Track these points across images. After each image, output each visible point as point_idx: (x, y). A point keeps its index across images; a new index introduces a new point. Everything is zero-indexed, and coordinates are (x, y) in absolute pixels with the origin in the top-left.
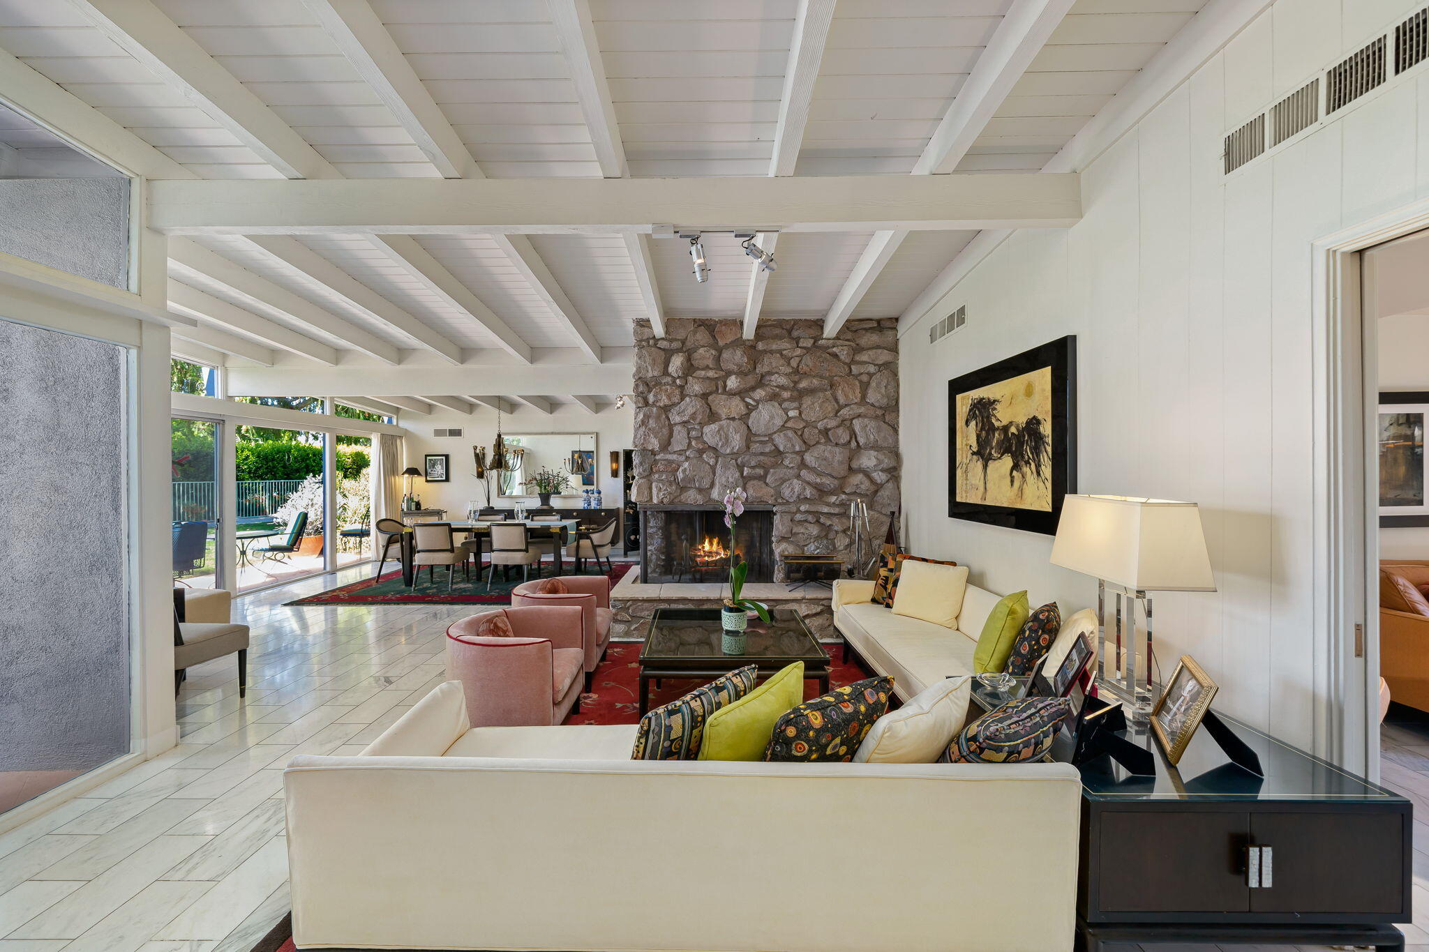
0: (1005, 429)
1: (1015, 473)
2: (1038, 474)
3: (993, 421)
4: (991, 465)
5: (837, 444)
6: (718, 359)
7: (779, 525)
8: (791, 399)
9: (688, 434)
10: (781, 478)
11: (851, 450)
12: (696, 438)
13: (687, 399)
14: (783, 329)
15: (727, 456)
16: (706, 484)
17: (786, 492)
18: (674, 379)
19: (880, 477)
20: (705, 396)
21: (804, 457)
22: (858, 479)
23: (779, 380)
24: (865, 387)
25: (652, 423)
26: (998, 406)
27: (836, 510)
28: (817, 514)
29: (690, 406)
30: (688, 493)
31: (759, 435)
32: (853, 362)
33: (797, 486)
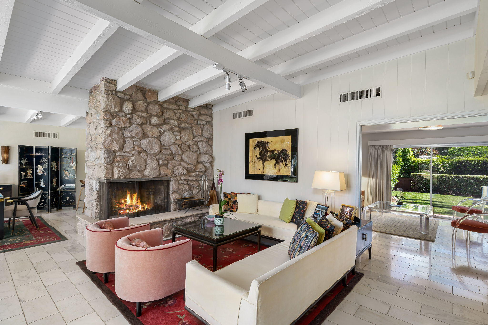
0: (273, 152)
1: (276, 165)
2: (286, 165)
3: (267, 149)
4: (266, 162)
5: (193, 152)
6: (147, 108)
7: (173, 186)
8: (178, 131)
9: (134, 143)
10: (174, 165)
11: (197, 154)
12: (137, 145)
13: (134, 125)
14: (174, 100)
15: (152, 155)
16: (143, 168)
17: (176, 172)
18: (126, 114)
19: (208, 165)
20: (141, 125)
21: (182, 156)
22: (200, 166)
23: (174, 122)
24: (202, 129)
25: (115, 136)
26: (270, 145)
27: (194, 179)
28: (187, 180)
29: (135, 130)
30: (134, 172)
31: (165, 146)
32: (199, 119)
33: (180, 169)
